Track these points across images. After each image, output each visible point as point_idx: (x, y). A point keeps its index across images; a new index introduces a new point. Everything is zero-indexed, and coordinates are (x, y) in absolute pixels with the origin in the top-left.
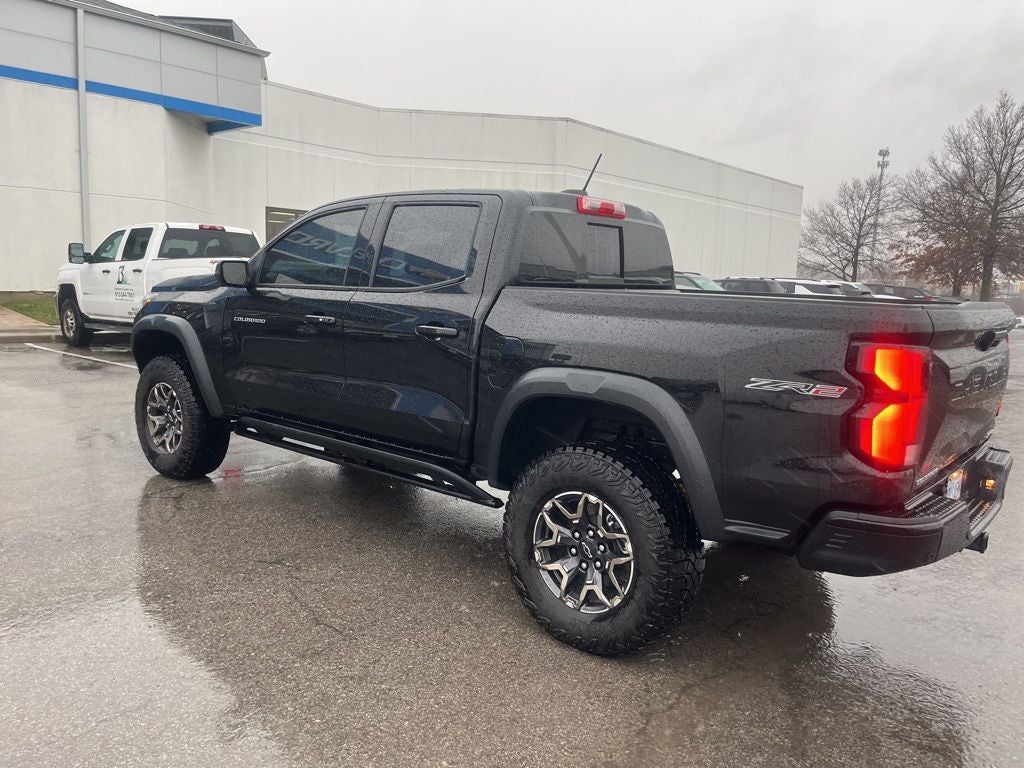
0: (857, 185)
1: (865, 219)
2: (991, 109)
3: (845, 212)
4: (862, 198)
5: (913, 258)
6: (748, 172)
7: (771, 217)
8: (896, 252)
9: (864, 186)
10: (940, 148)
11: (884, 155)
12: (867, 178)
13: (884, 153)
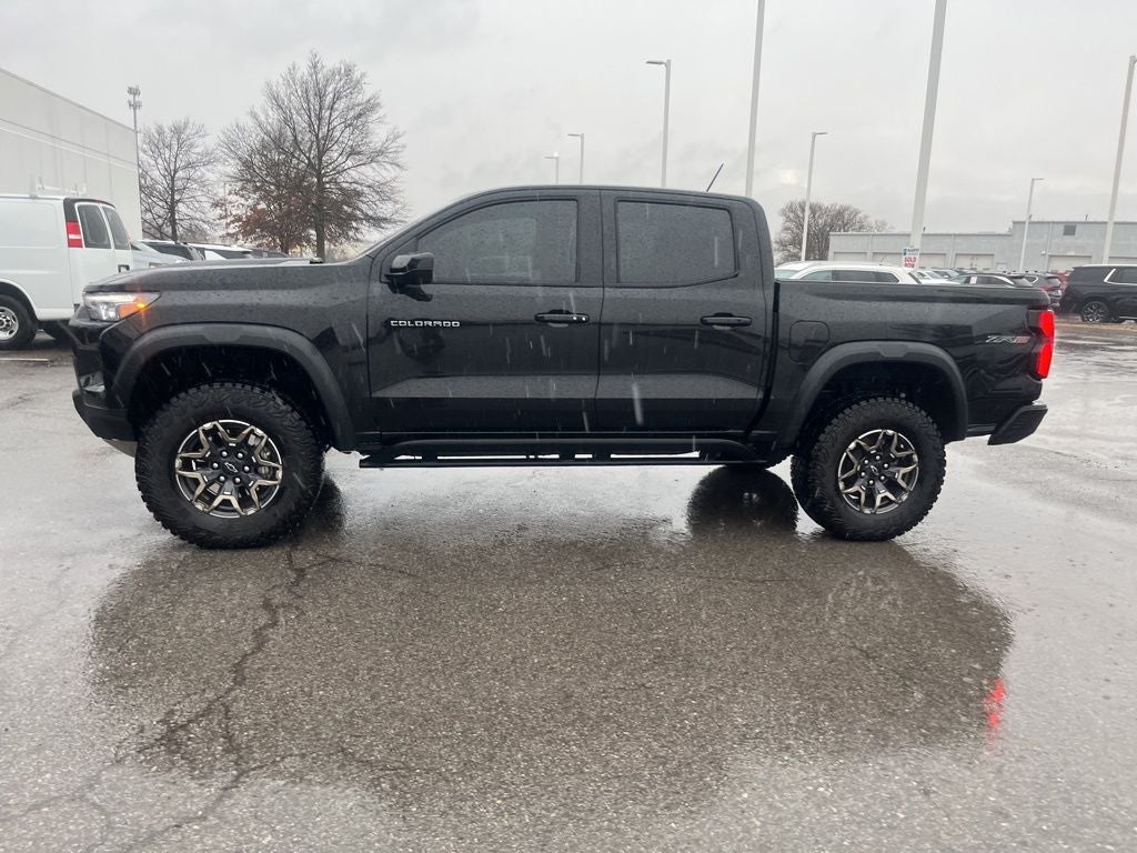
0: (160, 132)
1: (175, 172)
2: (303, 69)
3: (153, 162)
4: (169, 147)
5: (238, 219)
6: (81, 107)
7: (109, 164)
8: (218, 211)
9: (168, 134)
10: (260, 103)
11: (135, 94)
12: (170, 124)
13: (134, 92)
